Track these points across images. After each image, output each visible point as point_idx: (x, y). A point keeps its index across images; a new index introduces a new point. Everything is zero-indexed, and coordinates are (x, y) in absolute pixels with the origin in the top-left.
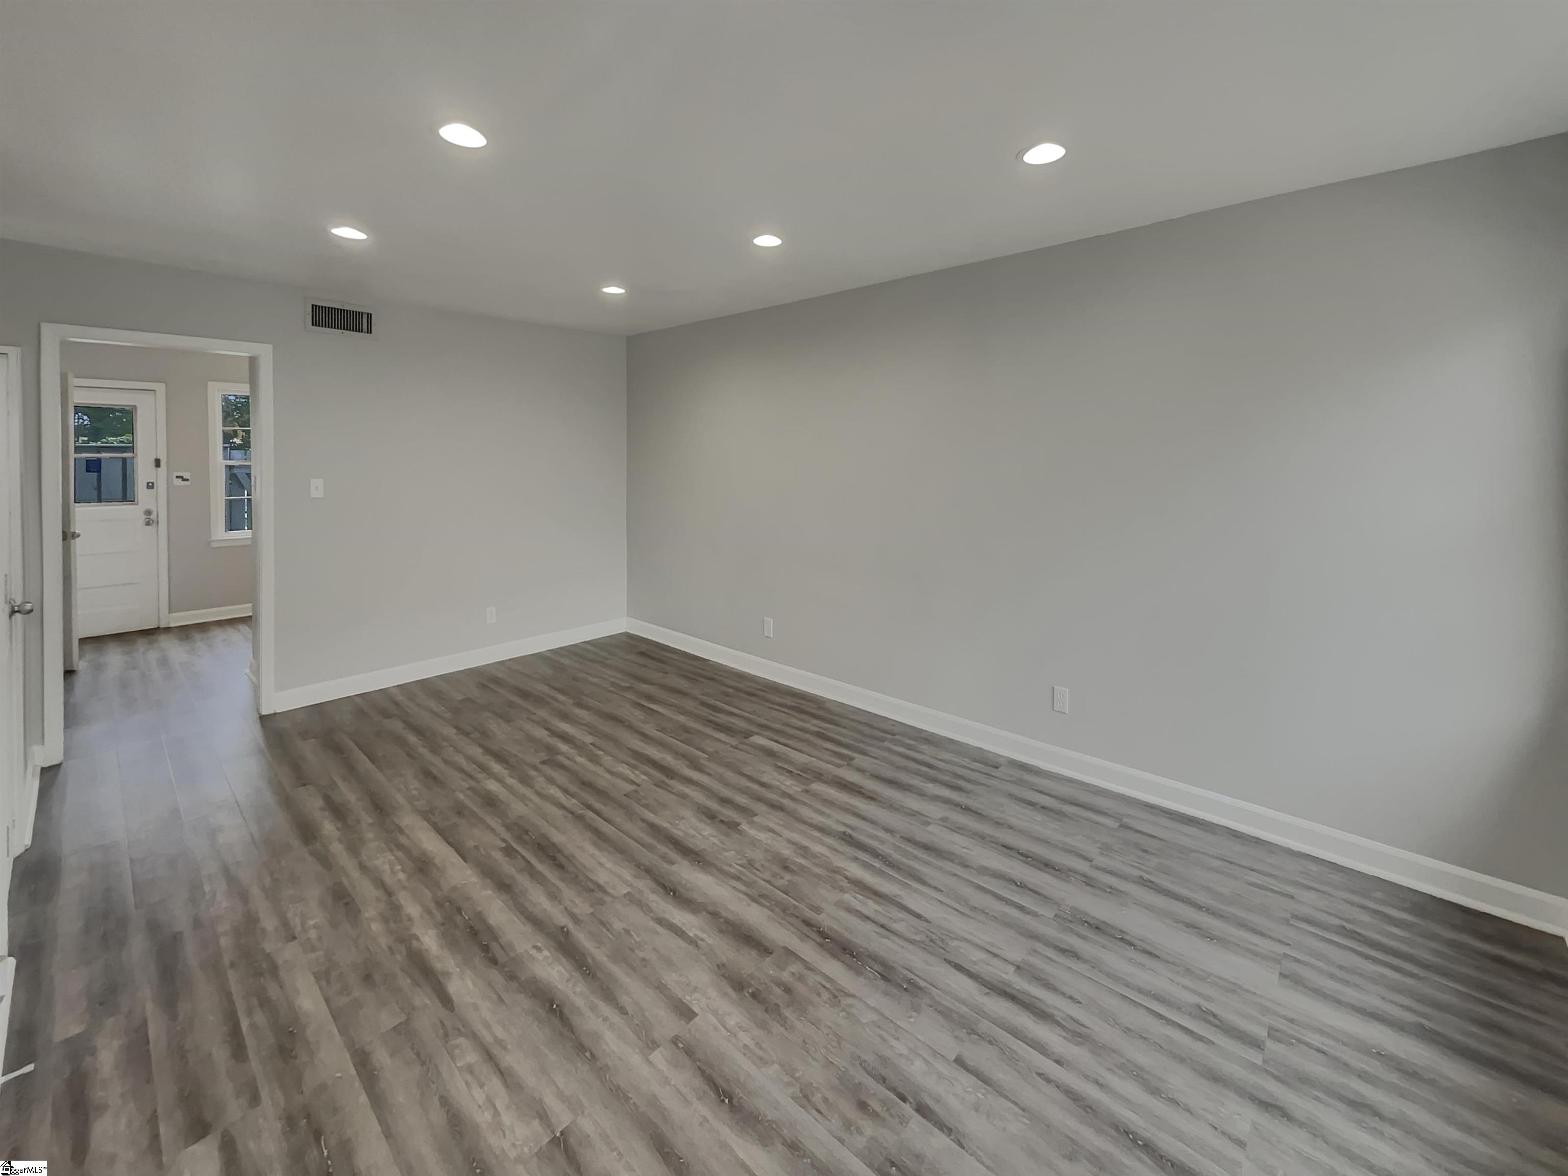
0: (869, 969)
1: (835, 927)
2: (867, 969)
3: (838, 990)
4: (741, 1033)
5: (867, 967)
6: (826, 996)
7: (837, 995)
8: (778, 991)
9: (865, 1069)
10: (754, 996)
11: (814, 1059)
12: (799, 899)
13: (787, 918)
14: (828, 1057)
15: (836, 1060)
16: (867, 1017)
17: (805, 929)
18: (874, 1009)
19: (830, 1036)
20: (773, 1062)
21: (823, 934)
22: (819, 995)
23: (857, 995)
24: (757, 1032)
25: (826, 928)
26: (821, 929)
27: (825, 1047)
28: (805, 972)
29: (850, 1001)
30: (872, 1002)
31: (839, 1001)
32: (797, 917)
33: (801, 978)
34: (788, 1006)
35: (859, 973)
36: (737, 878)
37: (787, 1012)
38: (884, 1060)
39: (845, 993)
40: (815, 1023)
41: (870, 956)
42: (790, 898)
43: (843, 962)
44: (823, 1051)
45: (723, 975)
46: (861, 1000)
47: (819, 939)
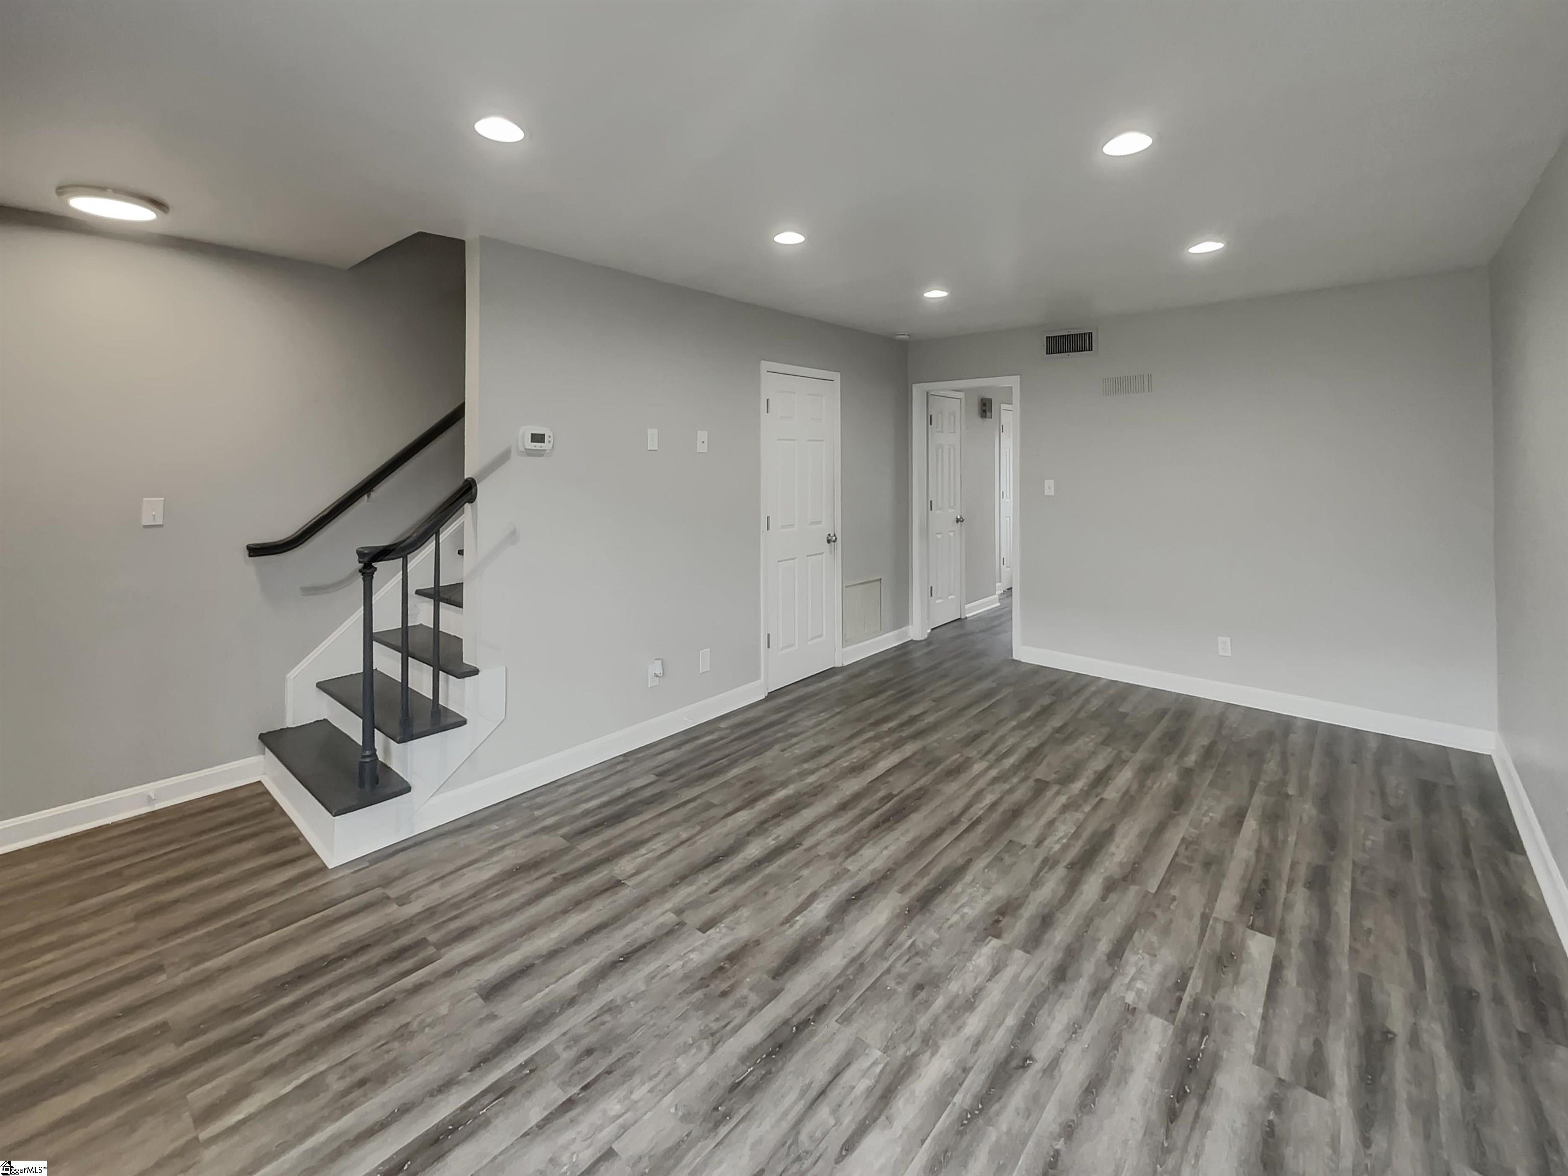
0: (749, 1070)
1: (816, 1039)
2: (750, 1068)
3: (722, 1037)
4: (682, 963)
5: (752, 1069)
6: (715, 1026)
7: (715, 1038)
8: (724, 986)
9: (624, 1056)
10: (721, 969)
11: (645, 1015)
12: (862, 1000)
13: (827, 991)
14: (644, 1026)
15: (639, 1033)
16: (683, 1065)
17: (812, 1008)
18: (691, 1072)
19: (666, 1029)
20: (647, 986)
21: (803, 1025)
22: (717, 1020)
23: (713, 1056)
24: (680, 974)
25: (814, 1028)
26: (812, 1023)
27: (655, 1024)
28: (749, 1008)
29: (706, 1048)
30: (702, 1070)
31: (706, 1038)
32: (830, 1000)
33: (739, 1004)
34: (705, 994)
35: (744, 1059)
36: (888, 943)
37: (699, 994)
38: (629, 1075)
39: (717, 1044)
40: (683, 1017)
41: (769, 1072)
42: (863, 991)
43: (761, 1044)
44: (652, 1022)
45: (746, 945)
46: (706, 1059)
47: (795, 1021)
